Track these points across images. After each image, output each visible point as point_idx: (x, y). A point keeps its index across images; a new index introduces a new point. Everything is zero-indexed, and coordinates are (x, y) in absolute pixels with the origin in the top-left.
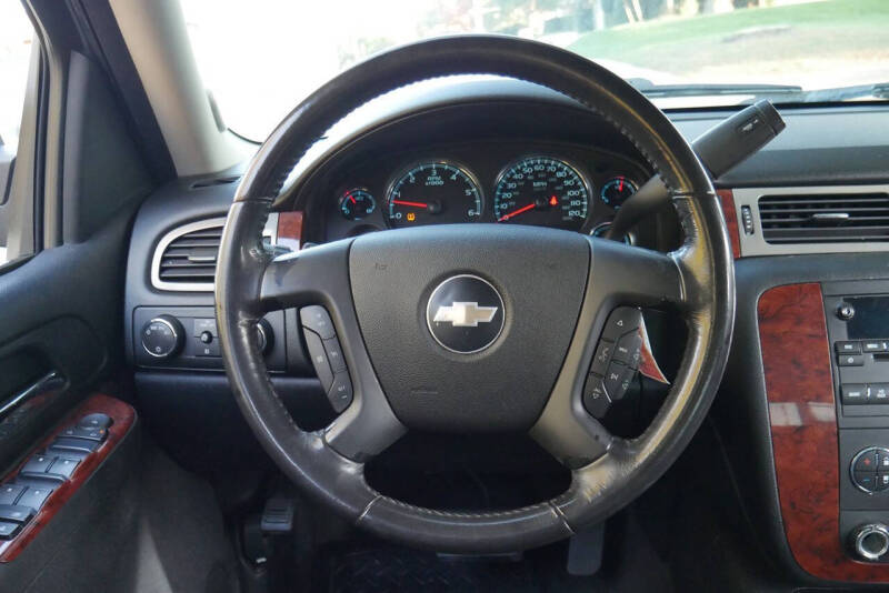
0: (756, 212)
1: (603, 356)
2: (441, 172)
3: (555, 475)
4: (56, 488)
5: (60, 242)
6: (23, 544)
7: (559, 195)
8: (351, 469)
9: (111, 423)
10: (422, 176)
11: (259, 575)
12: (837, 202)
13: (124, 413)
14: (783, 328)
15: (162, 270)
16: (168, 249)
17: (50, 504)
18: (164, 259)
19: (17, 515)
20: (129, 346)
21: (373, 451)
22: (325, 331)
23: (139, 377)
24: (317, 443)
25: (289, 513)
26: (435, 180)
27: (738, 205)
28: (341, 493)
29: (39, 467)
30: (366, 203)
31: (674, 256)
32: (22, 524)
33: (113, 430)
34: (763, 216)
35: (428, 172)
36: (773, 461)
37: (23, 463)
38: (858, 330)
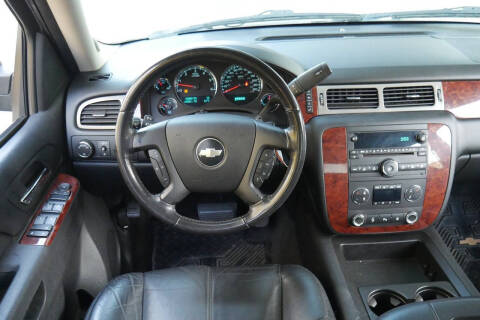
0: (325, 96)
1: (260, 166)
2: (198, 71)
3: (243, 208)
4: (58, 216)
5: (37, 111)
6: (52, 238)
7: (248, 81)
8: (170, 208)
9: (70, 187)
10: (190, 73)
11: (126, 233)
12: (357, 92)
13: (74, 181)
14: (331, 145)
15: (81, 120)
16: (83, 110)
17: (58, 222)
18: (82, 115)
19: (47, 228)
20: (70, 151)
21: (178, 200)
22: (159, 160)
23: (75, 163)
24: (158, 198)
25: (139, 210)
26: (196, 75)
27: (318, 93)
28: (168, 216)
29: (48, 207)
30: (166, 85)
31: (286, 131)
32: (50, 231)
33: (73, 189)
34: (328, 98)
35: (193, 71)
36: (325, 193)
37: (41, 207)
38: (358, 145)
